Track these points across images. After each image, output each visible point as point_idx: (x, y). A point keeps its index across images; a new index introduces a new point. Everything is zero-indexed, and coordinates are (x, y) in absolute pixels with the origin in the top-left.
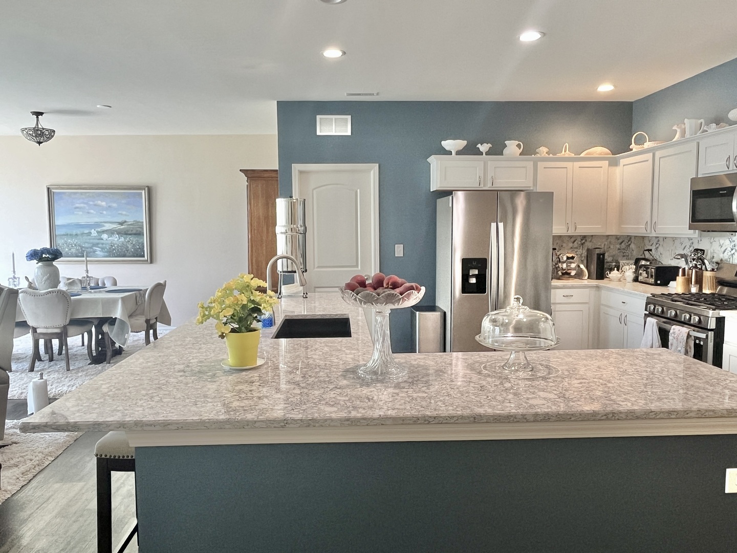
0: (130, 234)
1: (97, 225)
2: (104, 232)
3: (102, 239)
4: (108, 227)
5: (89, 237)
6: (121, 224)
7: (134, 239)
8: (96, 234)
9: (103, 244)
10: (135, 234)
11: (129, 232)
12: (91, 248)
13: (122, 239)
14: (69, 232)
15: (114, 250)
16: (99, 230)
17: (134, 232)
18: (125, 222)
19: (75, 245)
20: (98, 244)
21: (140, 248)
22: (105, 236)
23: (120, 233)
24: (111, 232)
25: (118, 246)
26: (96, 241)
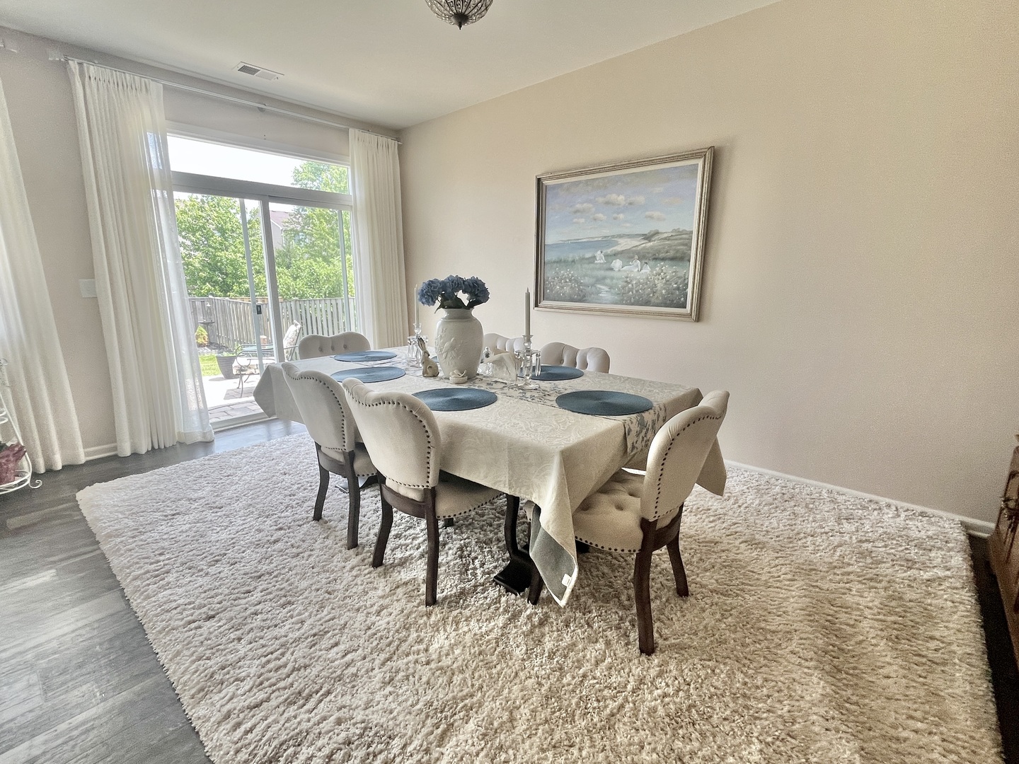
0: (663, 259)
2: (615, 255)
3: (612, 269)
4: (625, 244)
5: (592, 266)
6: (648, 238)
7: (669, 270)
9: (612, 278)
10: (672, 259)
11: (662, 255)
12: (593, 285)
13: (647, 270)
15: (631, 290)
16: (609, 251)
17: (671, 254)
18: (657, 233)
19: (570, 281)
20: (604, 278)
21: (678, 288)
22: (617, 264)
23: (643, 257)
24: (627, 256)
25: (638, 283)
26: (602, 273)
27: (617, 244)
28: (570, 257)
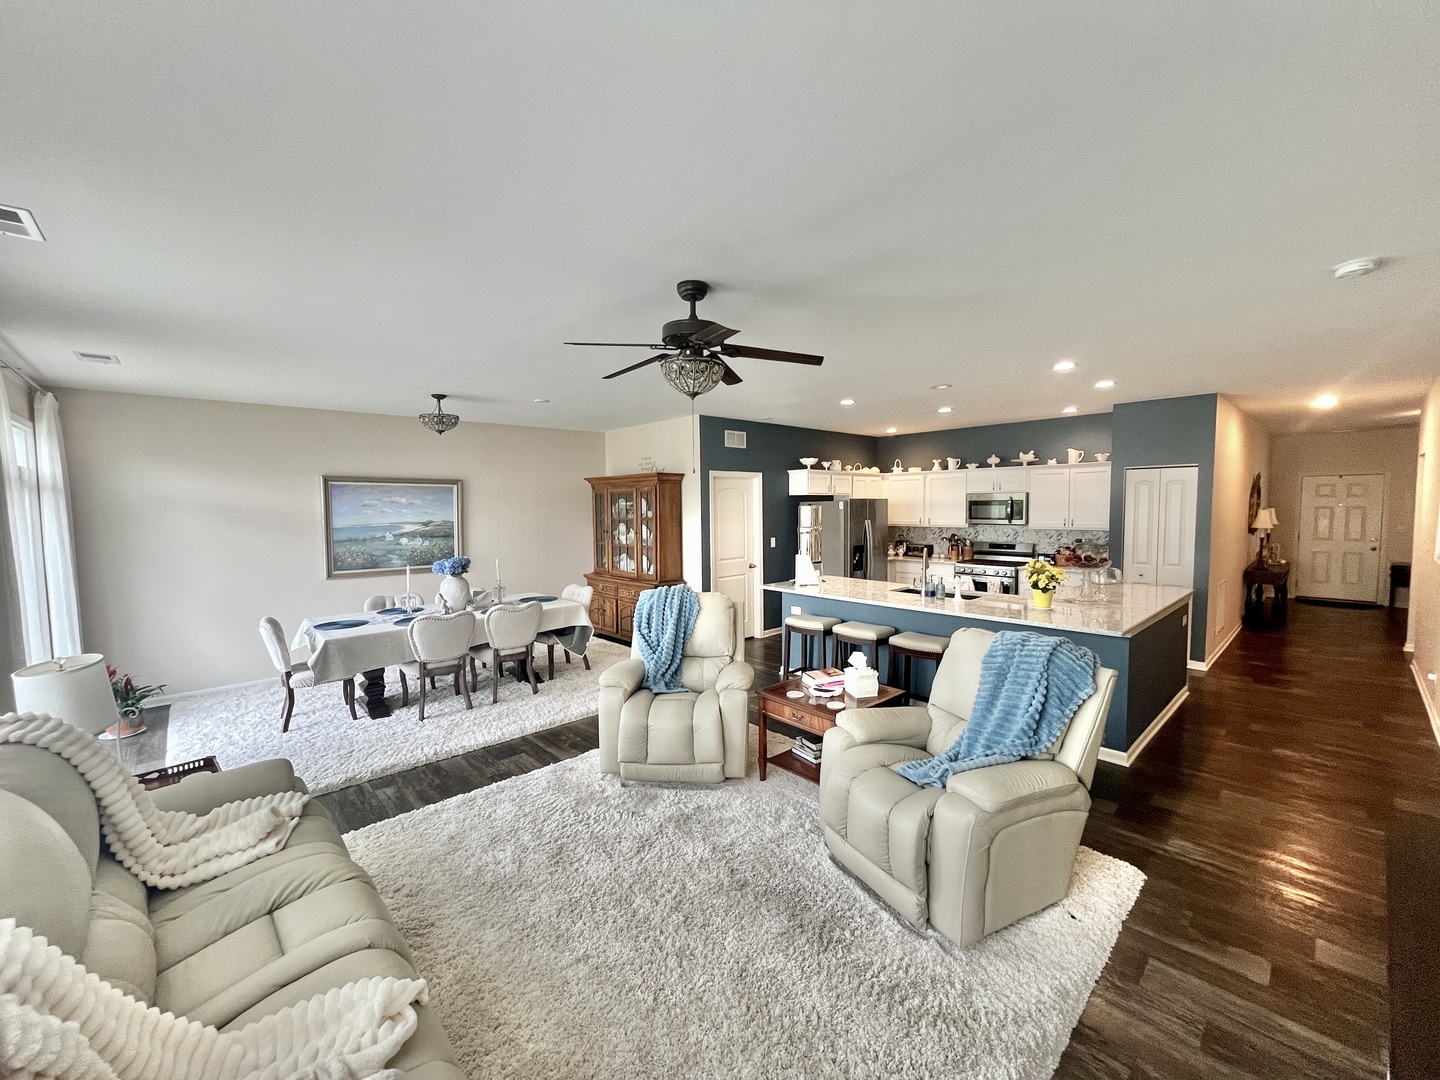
0: (437, 537)
1: (393, 527)
2: (402, 535)
3: (400, 544)
4: (408, 528)
6: (426, 524)
7: (441, 542)
8: (392, 539)
9: (401, 550)
10: (443, 536)
12: (384, 556)
13: (427, 543)
14: (353, 537)
16: (397, 532)
17: (442, 534)
18: (431, 522)
19: (363, 554)
20: (395, 550)
22: (404, 541)
23: (424, 535)
24: (412, 535)
25: (421, 552)
26: (392, 547)
27: (402, 528)
28: (361, 537)
